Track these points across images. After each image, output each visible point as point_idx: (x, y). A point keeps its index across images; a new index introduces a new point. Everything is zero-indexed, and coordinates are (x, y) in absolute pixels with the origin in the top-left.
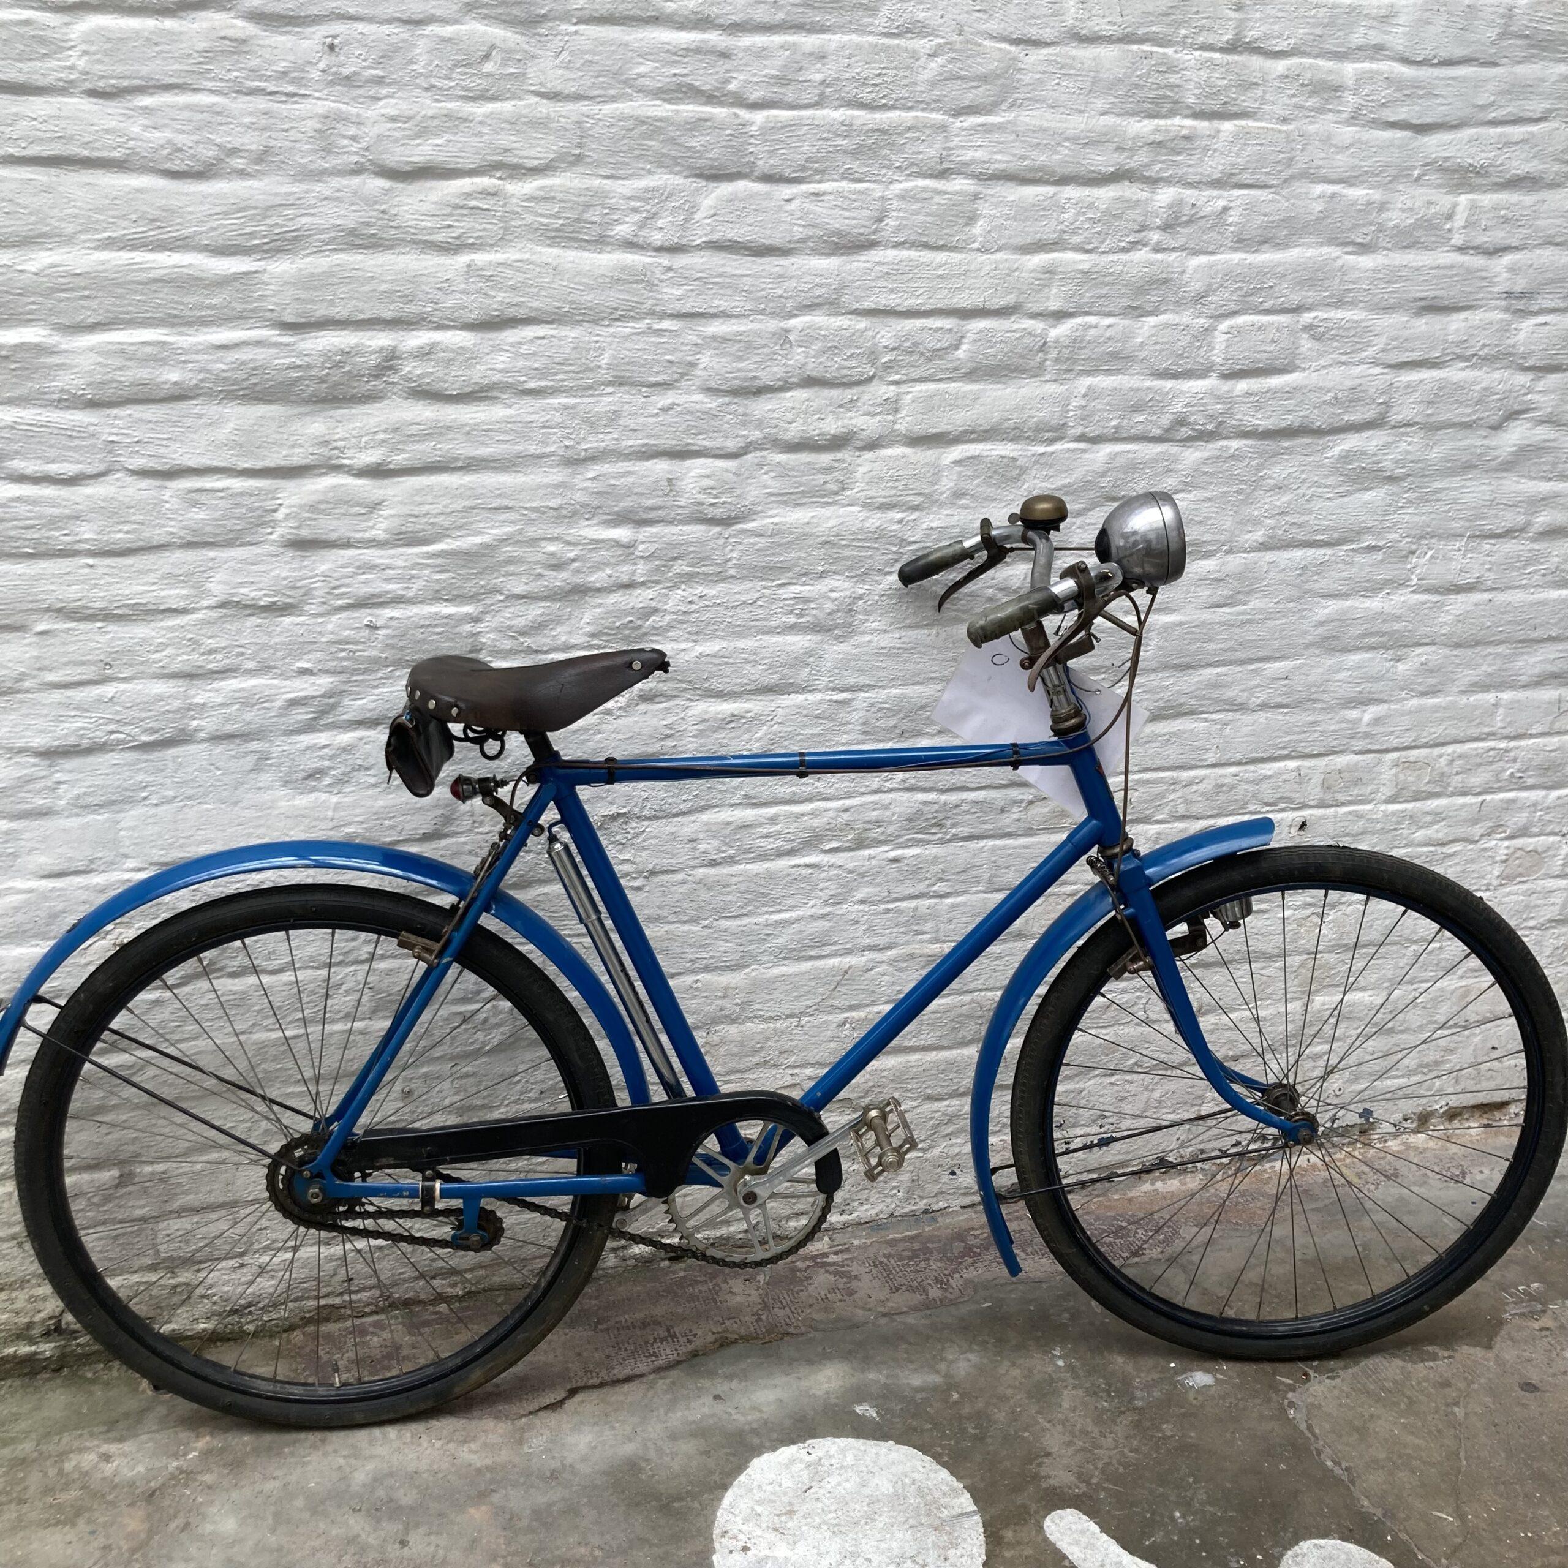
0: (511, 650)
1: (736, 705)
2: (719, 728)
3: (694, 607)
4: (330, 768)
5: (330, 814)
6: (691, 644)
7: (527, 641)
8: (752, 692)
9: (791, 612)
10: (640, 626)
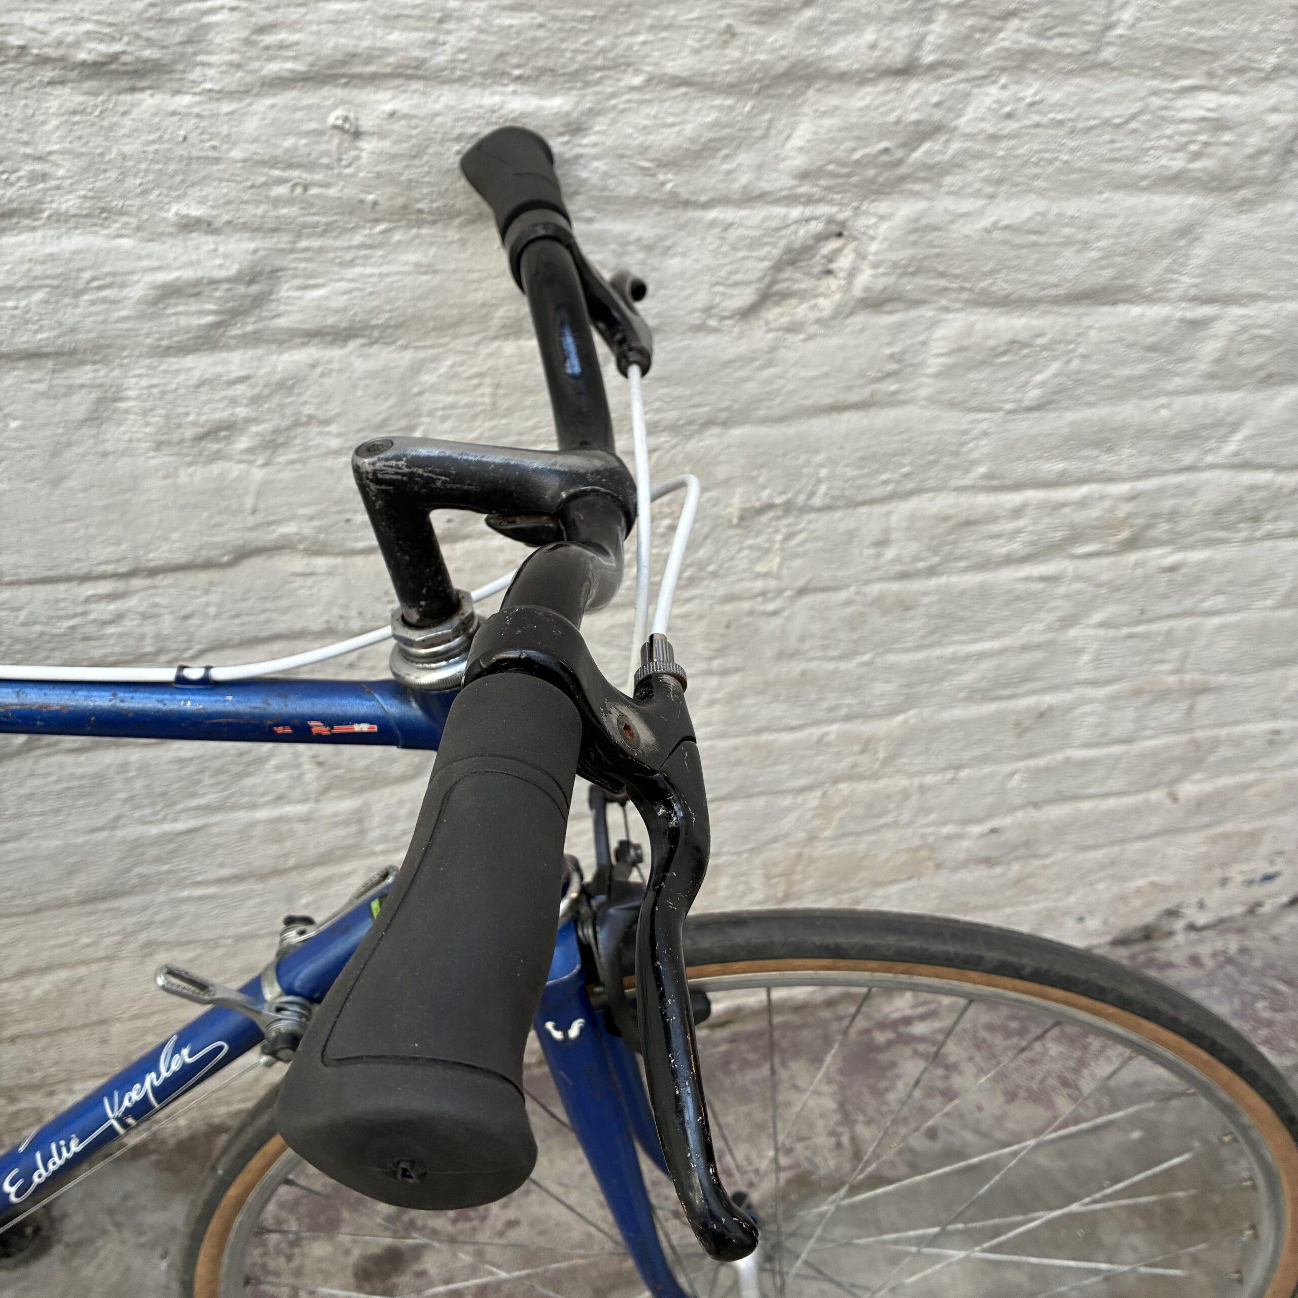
0: (636, 197)
1: (1024, 321)
2: (984, 363)
3: (1012, 126)
4: (248, 421)
5: (249, 502)
6: (980, 203)
7: (670, 181)
8: (1057, 301)
9: (1181, 148)
10: (900, 162)
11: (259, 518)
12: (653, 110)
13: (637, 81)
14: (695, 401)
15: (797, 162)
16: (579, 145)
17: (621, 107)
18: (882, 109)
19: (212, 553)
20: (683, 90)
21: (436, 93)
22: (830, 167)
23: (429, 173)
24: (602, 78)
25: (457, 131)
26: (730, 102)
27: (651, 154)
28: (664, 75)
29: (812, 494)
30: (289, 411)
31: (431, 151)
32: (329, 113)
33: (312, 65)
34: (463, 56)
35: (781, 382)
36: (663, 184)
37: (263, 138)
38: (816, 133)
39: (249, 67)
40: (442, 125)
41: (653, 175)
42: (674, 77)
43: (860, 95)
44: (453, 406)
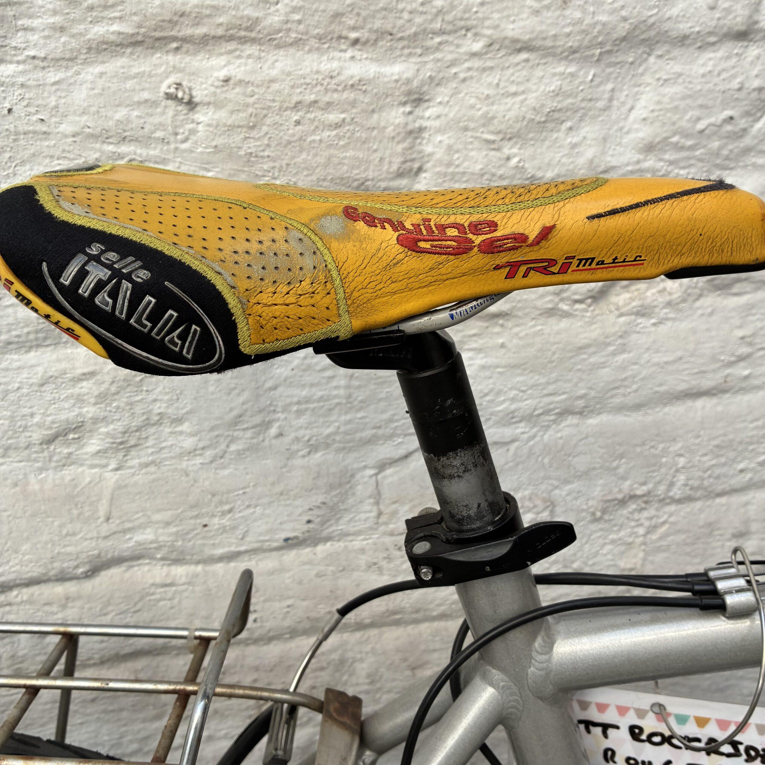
11: (113, 526)
12: (493, 78)
13: (477, 46)
14: (551, 388)
15: (641, 135)
16: (422, 118)
17: (462, 75)
18: (724, 75)
19: (65, 565)
20: (524, 56)
21: (271, 58)
22: (675, 139)
23: (268, 145)
24: (440, 43)
25: (295, 99)
26: (572, 69)
27: (496, 125)
28: (505, 38)
29: (672, 484)
30: (138, 409)
31: (268, 121)
32: (161, 82)
33: (140, 26)
34: (297, 17)
35: (635, 367)
36: (508, 159)
37: (93, 109)
38: (659, 102)
39: (74, 31)
40: (279, 91)
41: (498, 149)
42: (515, 41)
43: (701, 61)
44: (308, 400)
